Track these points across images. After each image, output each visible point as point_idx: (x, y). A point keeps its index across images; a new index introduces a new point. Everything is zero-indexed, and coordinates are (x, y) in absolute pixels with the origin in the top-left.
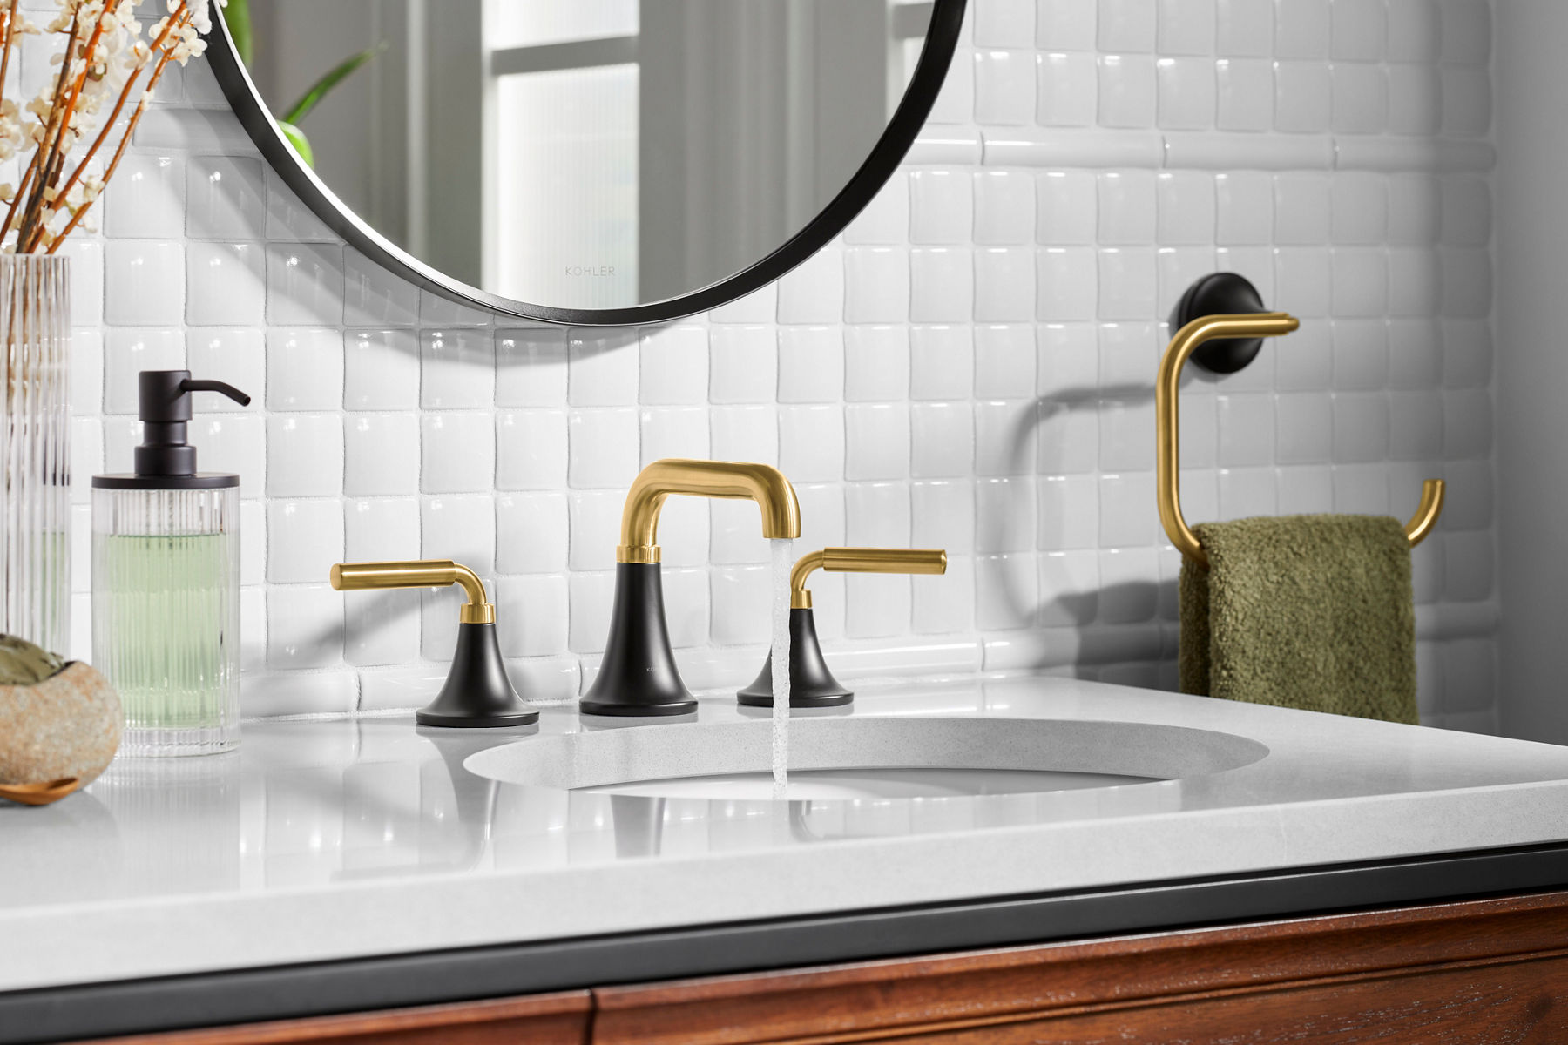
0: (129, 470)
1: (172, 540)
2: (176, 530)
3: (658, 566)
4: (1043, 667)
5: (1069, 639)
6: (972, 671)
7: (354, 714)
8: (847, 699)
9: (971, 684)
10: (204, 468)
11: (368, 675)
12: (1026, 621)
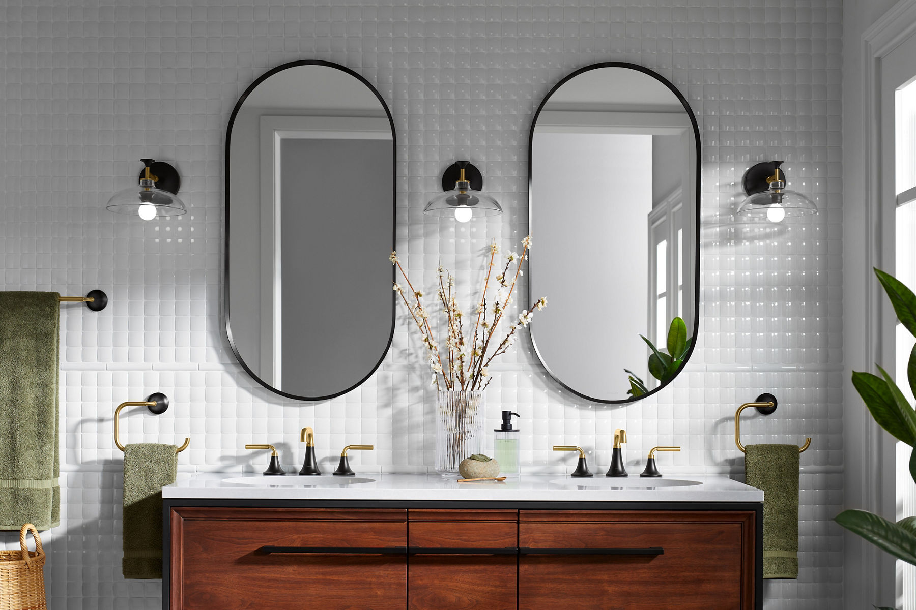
0: (500, 428)
1: (506, 440)
2: (507, 439)
3: (620, 449)
4: (721, 474)
5: (728, 468)
6: (704, 474)
7: (566, 474)
8: (660, 476)
9: (703, 476)
10: (513, 428)
11: (568, 467)
12: (717, 464)
